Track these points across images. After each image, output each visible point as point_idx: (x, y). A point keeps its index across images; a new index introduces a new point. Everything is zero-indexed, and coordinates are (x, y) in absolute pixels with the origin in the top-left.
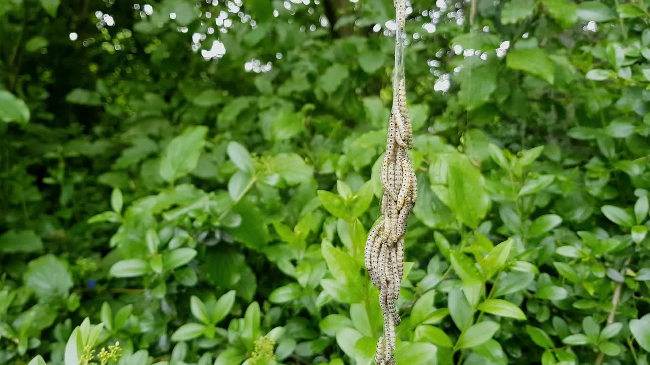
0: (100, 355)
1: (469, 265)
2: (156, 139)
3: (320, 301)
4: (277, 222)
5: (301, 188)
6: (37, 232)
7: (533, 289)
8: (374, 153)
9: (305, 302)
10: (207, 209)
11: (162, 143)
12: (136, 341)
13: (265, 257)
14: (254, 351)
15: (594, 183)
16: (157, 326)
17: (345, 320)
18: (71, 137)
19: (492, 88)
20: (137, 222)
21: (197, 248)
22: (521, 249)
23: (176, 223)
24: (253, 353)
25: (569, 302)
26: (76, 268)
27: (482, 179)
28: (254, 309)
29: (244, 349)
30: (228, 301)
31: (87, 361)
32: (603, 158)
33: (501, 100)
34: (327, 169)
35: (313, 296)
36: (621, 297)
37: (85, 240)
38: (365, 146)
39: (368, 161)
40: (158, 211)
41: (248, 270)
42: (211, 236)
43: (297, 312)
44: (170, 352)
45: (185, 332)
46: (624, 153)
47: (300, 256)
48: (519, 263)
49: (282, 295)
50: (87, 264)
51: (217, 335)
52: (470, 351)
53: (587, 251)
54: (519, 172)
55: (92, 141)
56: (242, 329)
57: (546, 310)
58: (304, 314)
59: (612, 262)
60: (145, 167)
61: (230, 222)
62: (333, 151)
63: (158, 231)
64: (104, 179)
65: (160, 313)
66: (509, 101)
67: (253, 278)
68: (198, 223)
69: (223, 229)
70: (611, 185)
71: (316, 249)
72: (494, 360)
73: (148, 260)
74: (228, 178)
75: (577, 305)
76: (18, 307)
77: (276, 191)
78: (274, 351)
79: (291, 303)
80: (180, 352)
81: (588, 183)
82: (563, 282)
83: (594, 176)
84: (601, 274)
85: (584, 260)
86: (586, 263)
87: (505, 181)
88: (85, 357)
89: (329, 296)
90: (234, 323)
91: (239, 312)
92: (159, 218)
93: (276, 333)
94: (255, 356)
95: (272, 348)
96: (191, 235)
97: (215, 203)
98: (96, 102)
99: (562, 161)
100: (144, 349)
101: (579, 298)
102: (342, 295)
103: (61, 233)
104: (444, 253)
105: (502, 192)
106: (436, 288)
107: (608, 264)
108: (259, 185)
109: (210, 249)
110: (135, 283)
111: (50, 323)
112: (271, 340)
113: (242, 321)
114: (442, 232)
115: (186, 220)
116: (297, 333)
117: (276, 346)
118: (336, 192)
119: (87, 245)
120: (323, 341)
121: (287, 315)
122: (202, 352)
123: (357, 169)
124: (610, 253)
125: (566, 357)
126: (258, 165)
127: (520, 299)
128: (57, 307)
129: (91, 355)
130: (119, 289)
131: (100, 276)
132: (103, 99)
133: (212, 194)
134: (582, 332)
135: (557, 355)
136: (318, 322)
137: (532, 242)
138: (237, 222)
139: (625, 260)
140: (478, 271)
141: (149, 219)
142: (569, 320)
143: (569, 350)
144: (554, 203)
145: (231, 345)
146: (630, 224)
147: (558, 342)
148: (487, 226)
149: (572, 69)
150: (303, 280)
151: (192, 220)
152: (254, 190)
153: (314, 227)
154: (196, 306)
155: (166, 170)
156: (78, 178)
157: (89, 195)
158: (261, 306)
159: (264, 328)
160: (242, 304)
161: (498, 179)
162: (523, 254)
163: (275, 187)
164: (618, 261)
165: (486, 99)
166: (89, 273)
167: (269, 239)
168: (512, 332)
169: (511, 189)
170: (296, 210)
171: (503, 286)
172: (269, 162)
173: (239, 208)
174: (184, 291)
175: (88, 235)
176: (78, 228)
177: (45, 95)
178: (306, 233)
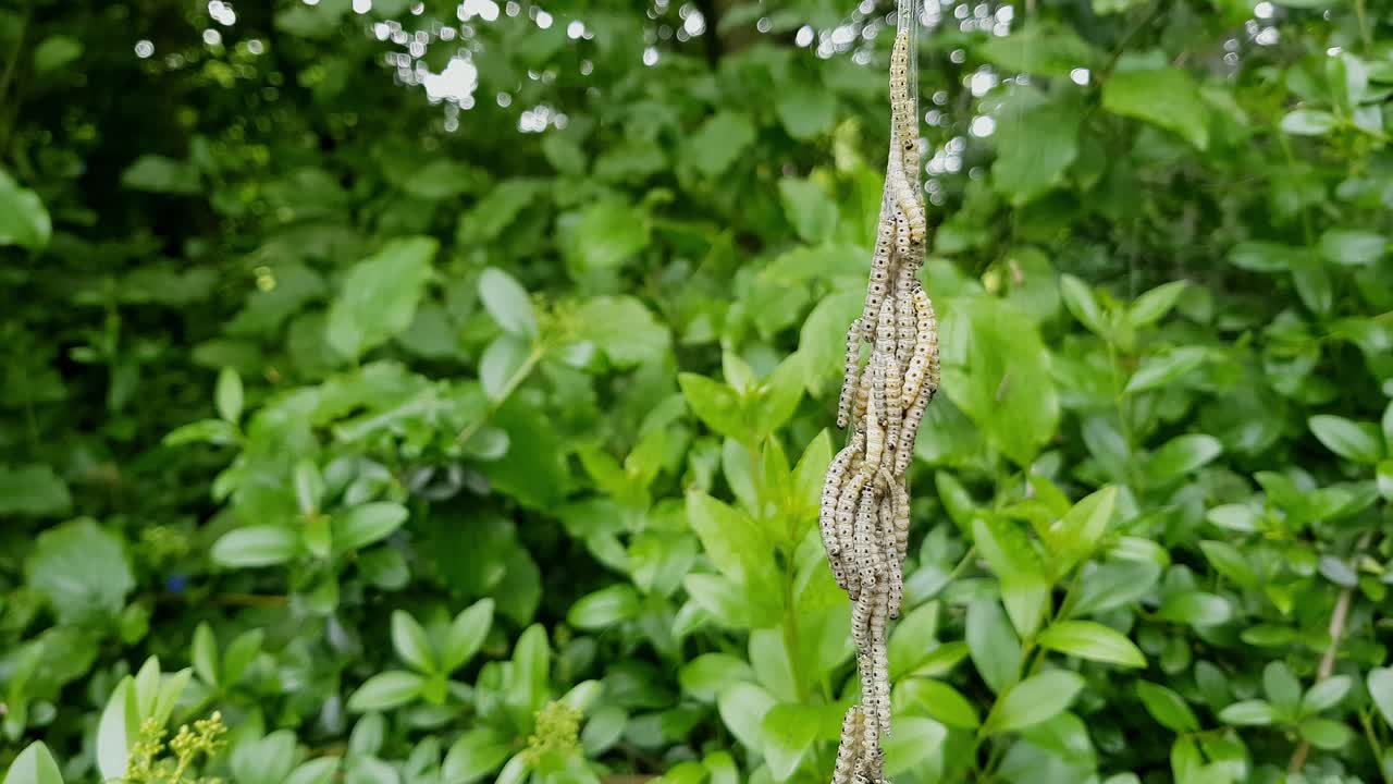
0: (177, 742)
1: (1019, 543)
2: (324, 267)
3: (682, 623)
4: (587, 449)
5: (640, 376)
6: (59, 470)
7: (1152, 600)
8: (803, 296)
9: (648, 627)
10: (432, 418)
11: (335, 277)
12: (271, 710)
13: (559, 527)
14: (533, 733)
15: (1286, 369)
16: (318, 677)
17: (735, 667)
18: (134, 263)
19: (1069, 154)
20: (275, 445)
21: (410, 504)
22: (1131, 511)
23: (363, 447)
24: (532, 739)
25: (1232, 629)
26: (140, 549)
27: (1045, 357)
28: (533, 641)
29: (511, 731)
30: (475, 623)
31: (147, 757)
32: (1306, 314)
33: (1088, 182)
34: (699, 332)
35: (667, 611)
36: (1348, 620)
37: (163, 488)
38: (785, 281)
39: (790, 318)
40: (322, 421)
41: (523, 556)
42: (439, 477)
43: (630, 648)
44: (346, 735)
45: (379, 692)
46: (1350, 303)
47: (637, 523)
48: (1126, 541)
49: (598, 611)
50: (164, 539)
51: (451, 699)
52: (1014, 737)
53: (1277, 517)
54: (1128, 340)
55: (180, 272)
56: (507, 684)
57: (1181, 646)
58: (646, 653)
59: (1329, 542)
60: (297, 328)
61: (485, 446)
62: (713, 295)
63: (322, 464)
64: (205, 354)
65: (324, 649)
66: (1103, 187)
67: (532, 572)
68: (412, 449)
69: (467, 463)
70: (1322, 373)
71: (671, 510)
72: (1070, 757)
73: (298, 528)
74: (478, 350)
75: (1251, 638)
76: (11, 632)
77: (585, 382)
78: (580, 733)
79: (616, 628)
80: (368, 735)
81: (1270, 369)
82: (1219, 585)
83: (1284, 351)
84: (1306, 569)
85: (1269, 535)
86: (1273, 544)
87: (1096, 361)
88: (143, 745)
89: (701, 612)
90: (489, 673)
91: (501, 649)
92: (324, 436)
93: (584, 694)
94: (535, 745)
95: (575, 727)
96: (396, 475)
97: (449, 405)
98: (189, 184)
99: (1215, 321)
100: (289, 727)
101: (1255, 621)
102: (734, 611)
103: (109, 472)
104: (958, 518)
105: (1091, 386)
106: (939, 596)
107: (1321, 546)
108: (549, 369)
109: (437, 508)
110: (269, 582)
111: (80, 667)
112: (573, 709)
113: (507, 668)
114: (953, 472)
115: (385, 443)
116: (627, 694)
117: (583, 724)
118: (721, 380)
119: (168, 498)
120: (688, 713)
121: (607, 656)
122: (417, 736)
123: (766, 334)
124: (1327, 522)
125: (1226, 752)
126: (545, 319)
127: (1128, 621)
128: (97, 634)
129: (157, 741)
130: (237, 595)
131: (194, 568)
132: (206, 179)
133: (444, 385)
134: (1261, 696)
135: (1206, 747)
136: (676, 673)
137: (1152, 497)
138: (498, 447)
139: (1359, 536)
140: (1038, 557)
141: (301, 438)
142: (1231, 669)
143: (1231, 737)
144: (1199, 410)
145: (483, 722)
146: (1372, 456)
147: (1207, 719)
148: (1053, 462)
149: (1240, 117)
150: (643, 577)
151: (399, 441)
152: (537, 378)
153: (670, 461)
154: (404, 633)
155: (343, 333)
156: (149, 350)
157: (175, 390)
158: (550, 633)
159: (558, 684)
160: (507, 630)
161: (1080, 356)
162: (1135, 522)
163: (584, 371)
164: (1342, 538)
165: (1055, 179)
166: (170, 560)
167: (568, 486)
168: (1104, 695)
169: (1109, 378)
170: (629, 423)
171: (1091, 592)
172: (572, 316)
173: (504, 417)
174: (378, 599)
175: (170, 477)
176: (147, 461)
177: (75, 168)
178: (651, 473)
